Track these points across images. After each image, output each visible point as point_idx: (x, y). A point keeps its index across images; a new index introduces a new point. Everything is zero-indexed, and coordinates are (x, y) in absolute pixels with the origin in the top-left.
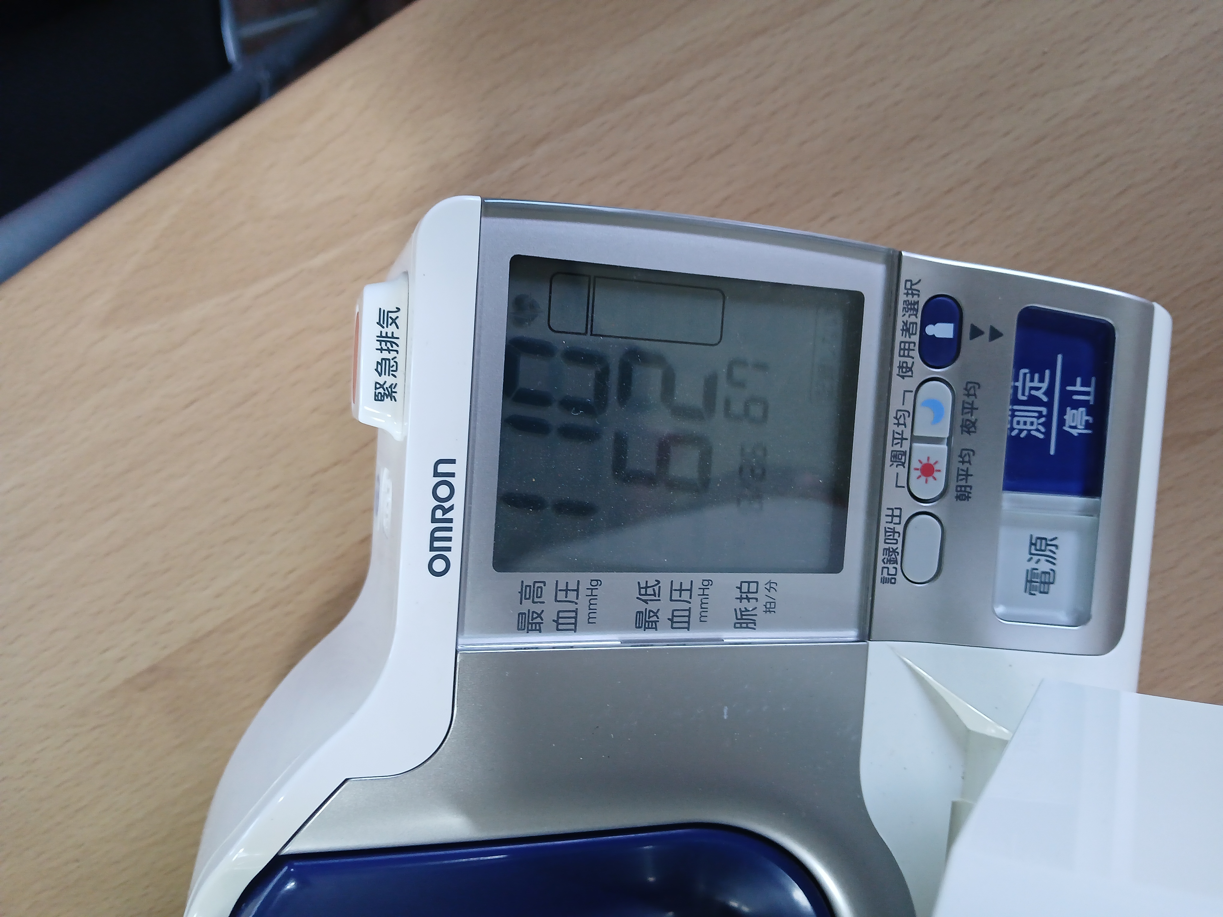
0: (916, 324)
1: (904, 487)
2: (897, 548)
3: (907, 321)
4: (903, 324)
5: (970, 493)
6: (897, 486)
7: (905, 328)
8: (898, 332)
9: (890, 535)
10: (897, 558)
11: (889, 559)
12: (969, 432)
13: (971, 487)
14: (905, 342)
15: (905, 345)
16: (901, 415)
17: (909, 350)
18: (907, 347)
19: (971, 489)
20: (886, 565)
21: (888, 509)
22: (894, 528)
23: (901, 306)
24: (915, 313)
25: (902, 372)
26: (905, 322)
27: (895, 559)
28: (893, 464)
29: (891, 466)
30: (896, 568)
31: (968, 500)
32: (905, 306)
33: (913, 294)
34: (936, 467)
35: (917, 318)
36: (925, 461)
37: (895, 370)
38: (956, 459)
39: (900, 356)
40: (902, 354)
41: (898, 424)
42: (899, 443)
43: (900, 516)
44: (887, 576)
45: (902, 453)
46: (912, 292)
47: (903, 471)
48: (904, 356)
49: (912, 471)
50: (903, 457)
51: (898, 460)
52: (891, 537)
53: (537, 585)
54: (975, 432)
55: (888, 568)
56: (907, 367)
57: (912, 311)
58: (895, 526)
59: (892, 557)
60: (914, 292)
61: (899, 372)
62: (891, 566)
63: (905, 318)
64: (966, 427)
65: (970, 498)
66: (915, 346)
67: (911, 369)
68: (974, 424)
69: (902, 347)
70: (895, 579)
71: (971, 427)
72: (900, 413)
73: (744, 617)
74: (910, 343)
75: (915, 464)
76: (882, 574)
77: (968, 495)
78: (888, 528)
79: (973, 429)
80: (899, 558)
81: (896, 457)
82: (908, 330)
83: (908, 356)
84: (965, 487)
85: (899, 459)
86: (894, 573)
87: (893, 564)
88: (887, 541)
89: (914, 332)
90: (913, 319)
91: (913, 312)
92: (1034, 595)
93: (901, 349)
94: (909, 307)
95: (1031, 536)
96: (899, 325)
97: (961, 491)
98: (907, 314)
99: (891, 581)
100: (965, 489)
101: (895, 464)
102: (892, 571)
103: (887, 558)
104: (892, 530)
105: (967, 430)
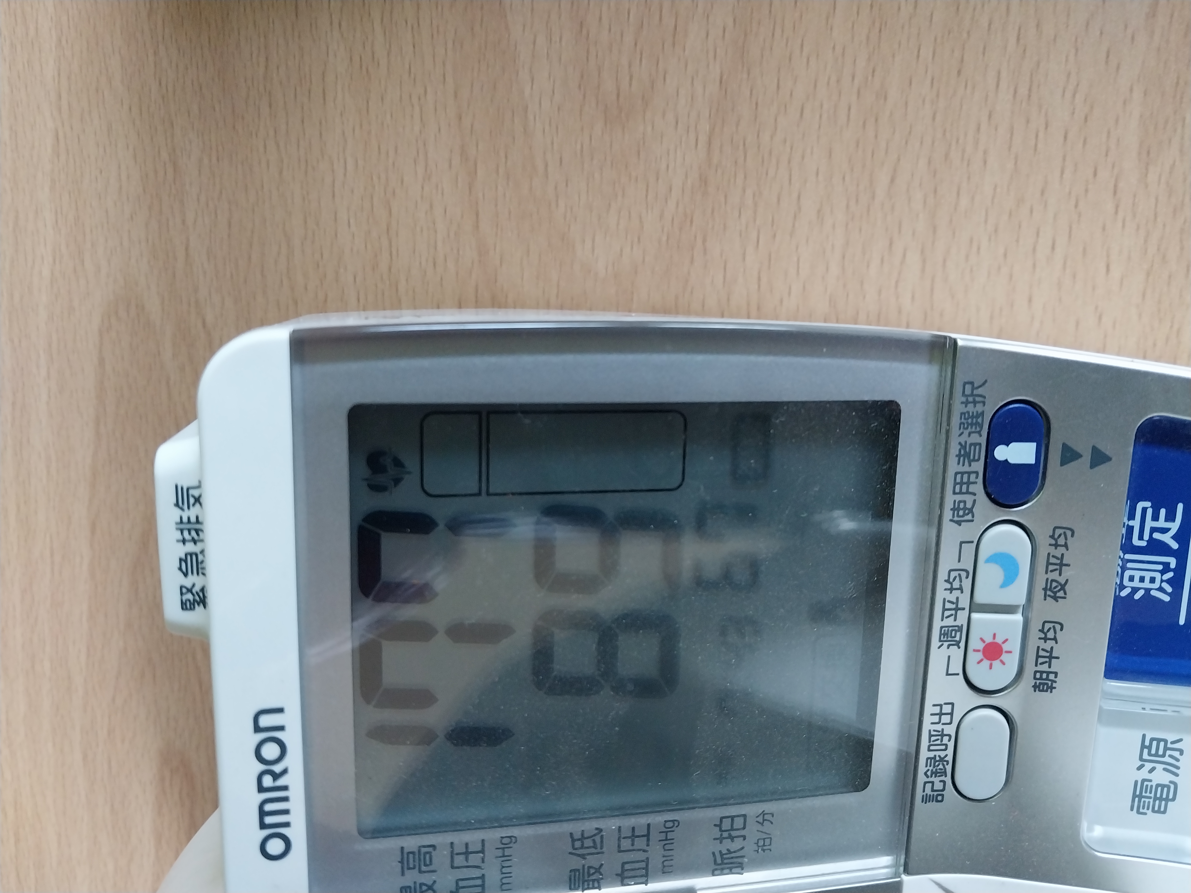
0: (980, 444)
1: (958, 674)
2: (946, 756)
3: (966, 442)
4: (959, 447)
5: (1055, 682)
6: (948, 674)
7: (962, 452)
8: (952, 461)
9: (938, 740)
10: (945, 769)
11: (934, 770)
12: (1056, 598)
13: (1056, 674)
14: (962, 473)
15: (962, 478)
16: (956, 577)
17: (969, 483)
18: (965, 480)
19: (1056, 677)
20: (930, 779)
21: (934, 705)
22: (943, 730)
23: (956, 420)
24: (978, 429)
25: (958, 516)
26: (963, 444)
27: (943, 771)
28: (942, 645)
29: (939, 648)
30: (944, 782)
31: (1051, 692)
32: (963, 420)
33: (975, 403)
34: (1005, 647)
35: (981, 436)
36: (989, 639)
37: (948, 514)
38: (1034, 634)
39: (954, 493)
40: (957, 490)
41: (951, 590)
42: (952, 615)
43: (951, 714)
44: (932, 793)
45: (957, 628)
46: (974, 400)
47: (957, 654)
48: (961, 493)
49: (970, 654)
50: (958, 634)
51: (949, 639)
52: (938, 742)
53: (424, 850)
54: (1065, 598)
55: (933, 783)
56: (965, 508)
57: (974, 427)
58: (944, 726)
59: (938, 768)
60: (978, 399)
61: (953, 516)
62: (936, 780)
63: (962, 440)
64: (1050, 590)
65: (1055, 688)
66: (977, 478)
67: (971, 511)
68: (1063, 587)
69: (958, 480)
70: (943, 795)
71: (1059, 591)
72: (953, 574)
73: (725, 861)
74: (969, 473)
75: (975, 643)
76: (924, 791)
77: (1052, 684)
78: (934, 731)
79: (1061, 594)
80: (949, 768)
81: (946, 635)
82: (967, 455)
83: (968, 492)
84: (1048, 673)
85: (952, 637)
86: (941, 788)
87: (939, 776)
88: (932, 748)
89: (976, 458)
90: (974, 438)
91: (976, 428)
92: (1145, 814)
93: (956, 484)
94: (970, 421)
95: (1144, 736)
96: (954, 450)
97: (1041, 678)
98: (966, 432)
99: (937, 798)
100: (1048, 676)
101: (946, 644)
102: (938, 786)
103: (932, 770)
104: (940, 733)
105: (1052, 594)
